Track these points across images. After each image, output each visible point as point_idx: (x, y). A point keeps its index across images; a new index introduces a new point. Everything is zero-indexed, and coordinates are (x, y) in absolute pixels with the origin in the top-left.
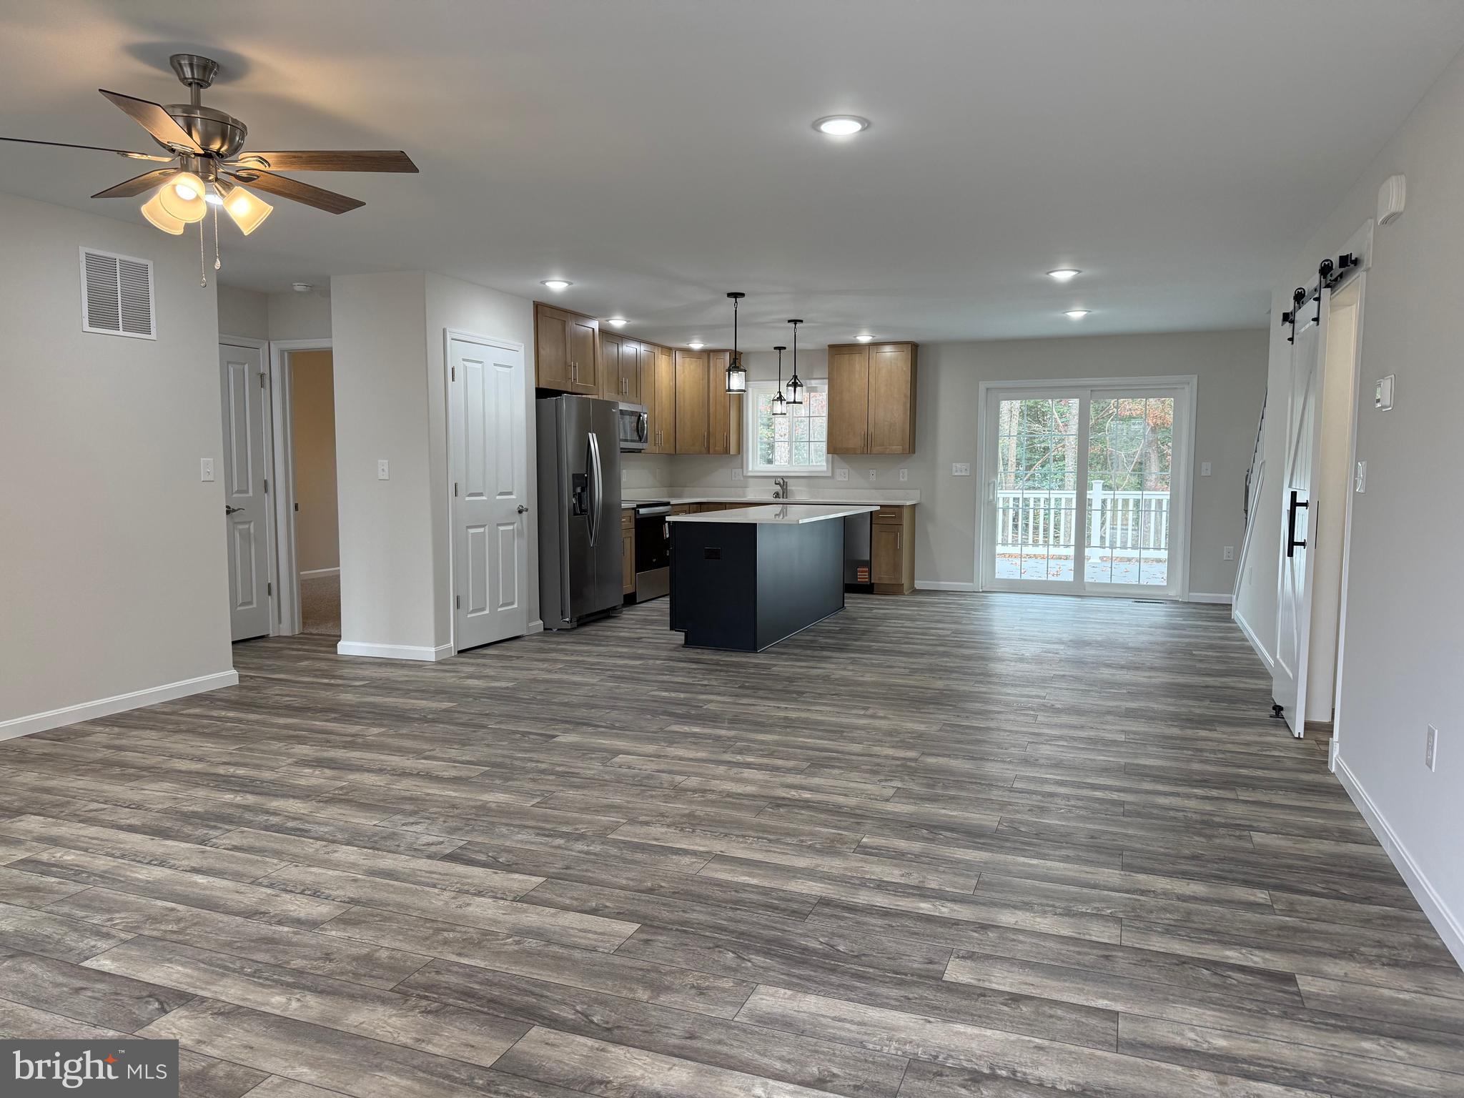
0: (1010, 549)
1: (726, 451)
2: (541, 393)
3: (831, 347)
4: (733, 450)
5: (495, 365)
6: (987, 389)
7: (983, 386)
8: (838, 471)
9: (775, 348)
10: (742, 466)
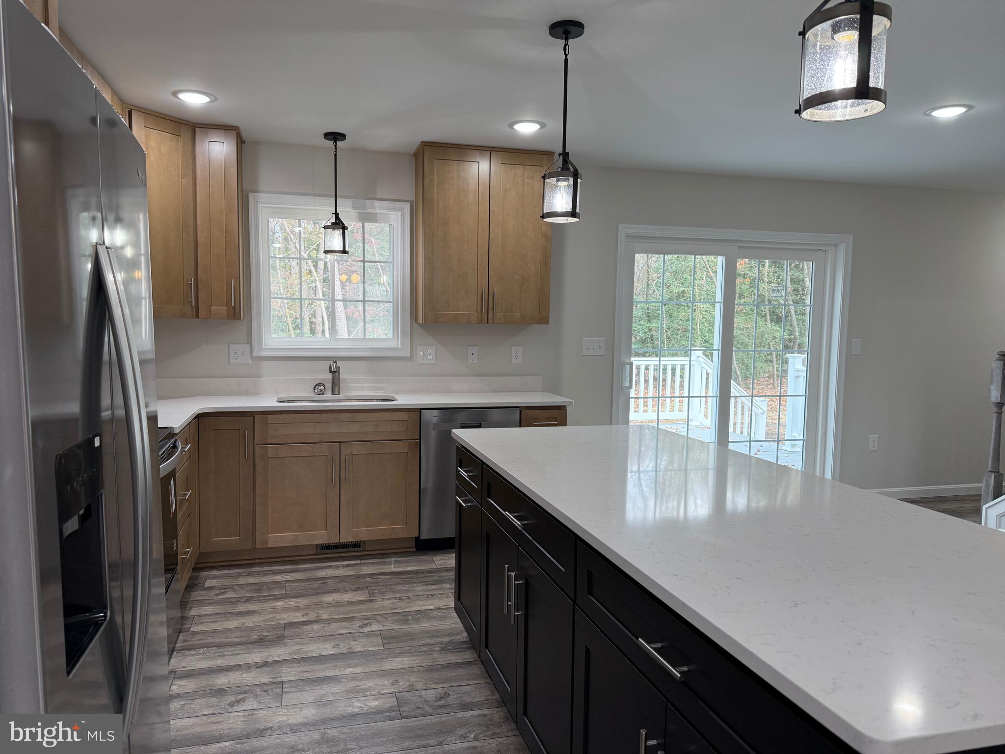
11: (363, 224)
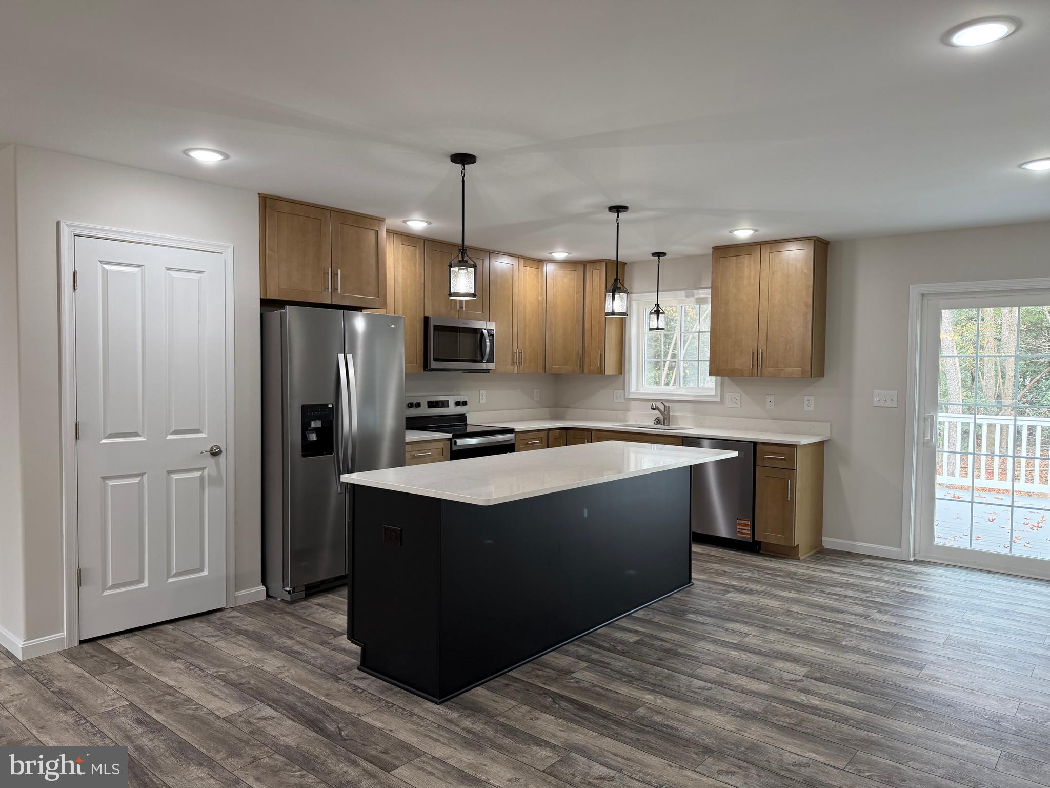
0: (957, 480)
1: (601, 370)
2: (267, 304)
3: (716, 249)
4: (610, 369)
5: (168, 269)
6: (923, 295)
7: (915, 291)
8: (728, 396)
9: (654, 254)
10: (623, 386)
11: (700, 305)
